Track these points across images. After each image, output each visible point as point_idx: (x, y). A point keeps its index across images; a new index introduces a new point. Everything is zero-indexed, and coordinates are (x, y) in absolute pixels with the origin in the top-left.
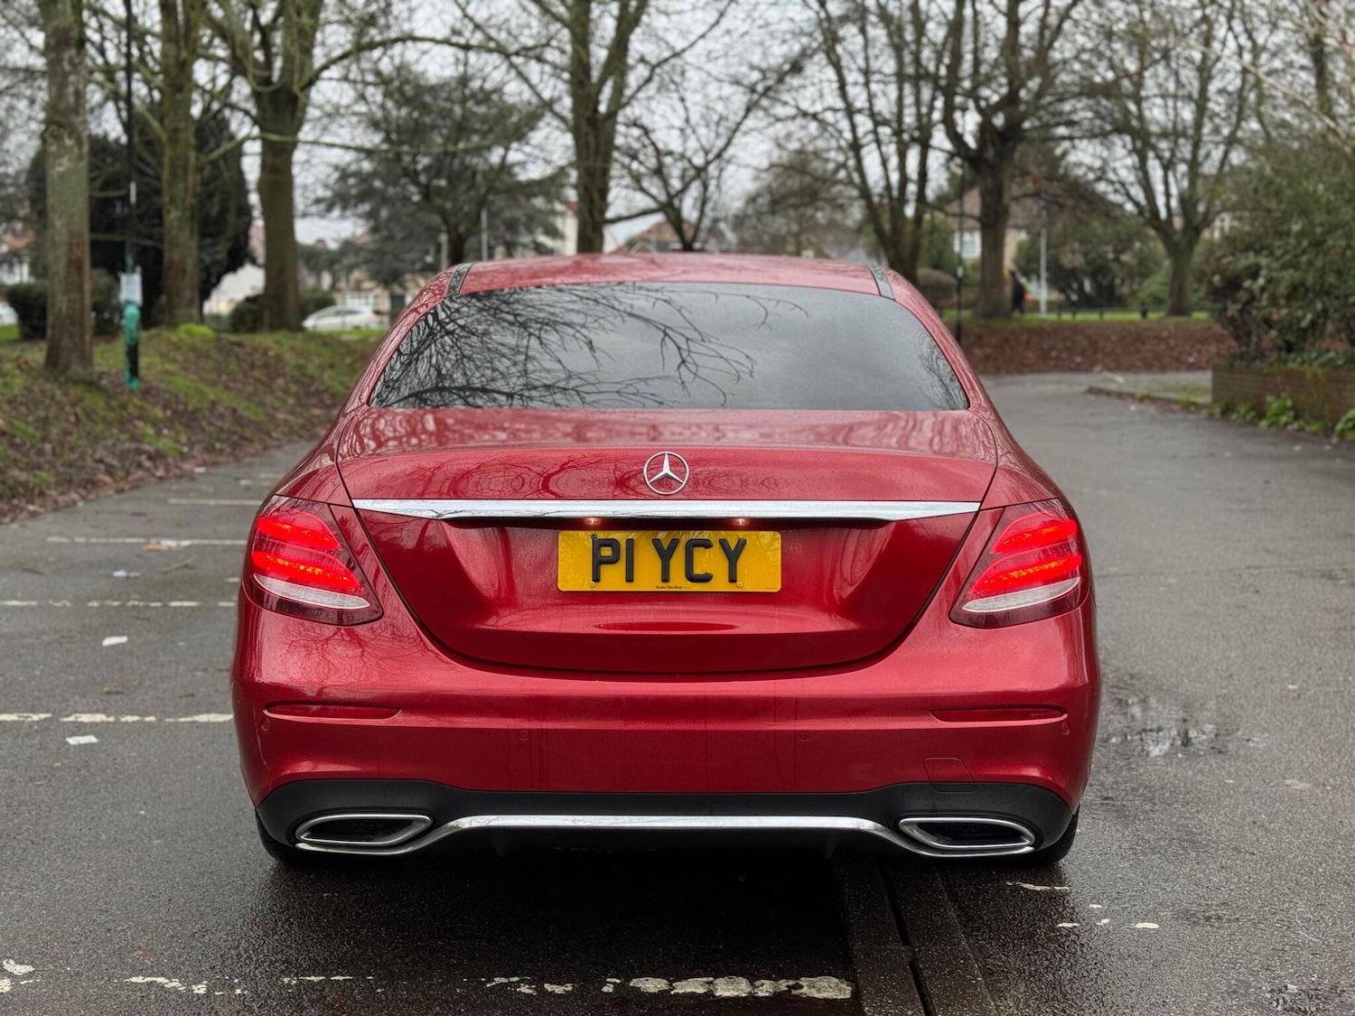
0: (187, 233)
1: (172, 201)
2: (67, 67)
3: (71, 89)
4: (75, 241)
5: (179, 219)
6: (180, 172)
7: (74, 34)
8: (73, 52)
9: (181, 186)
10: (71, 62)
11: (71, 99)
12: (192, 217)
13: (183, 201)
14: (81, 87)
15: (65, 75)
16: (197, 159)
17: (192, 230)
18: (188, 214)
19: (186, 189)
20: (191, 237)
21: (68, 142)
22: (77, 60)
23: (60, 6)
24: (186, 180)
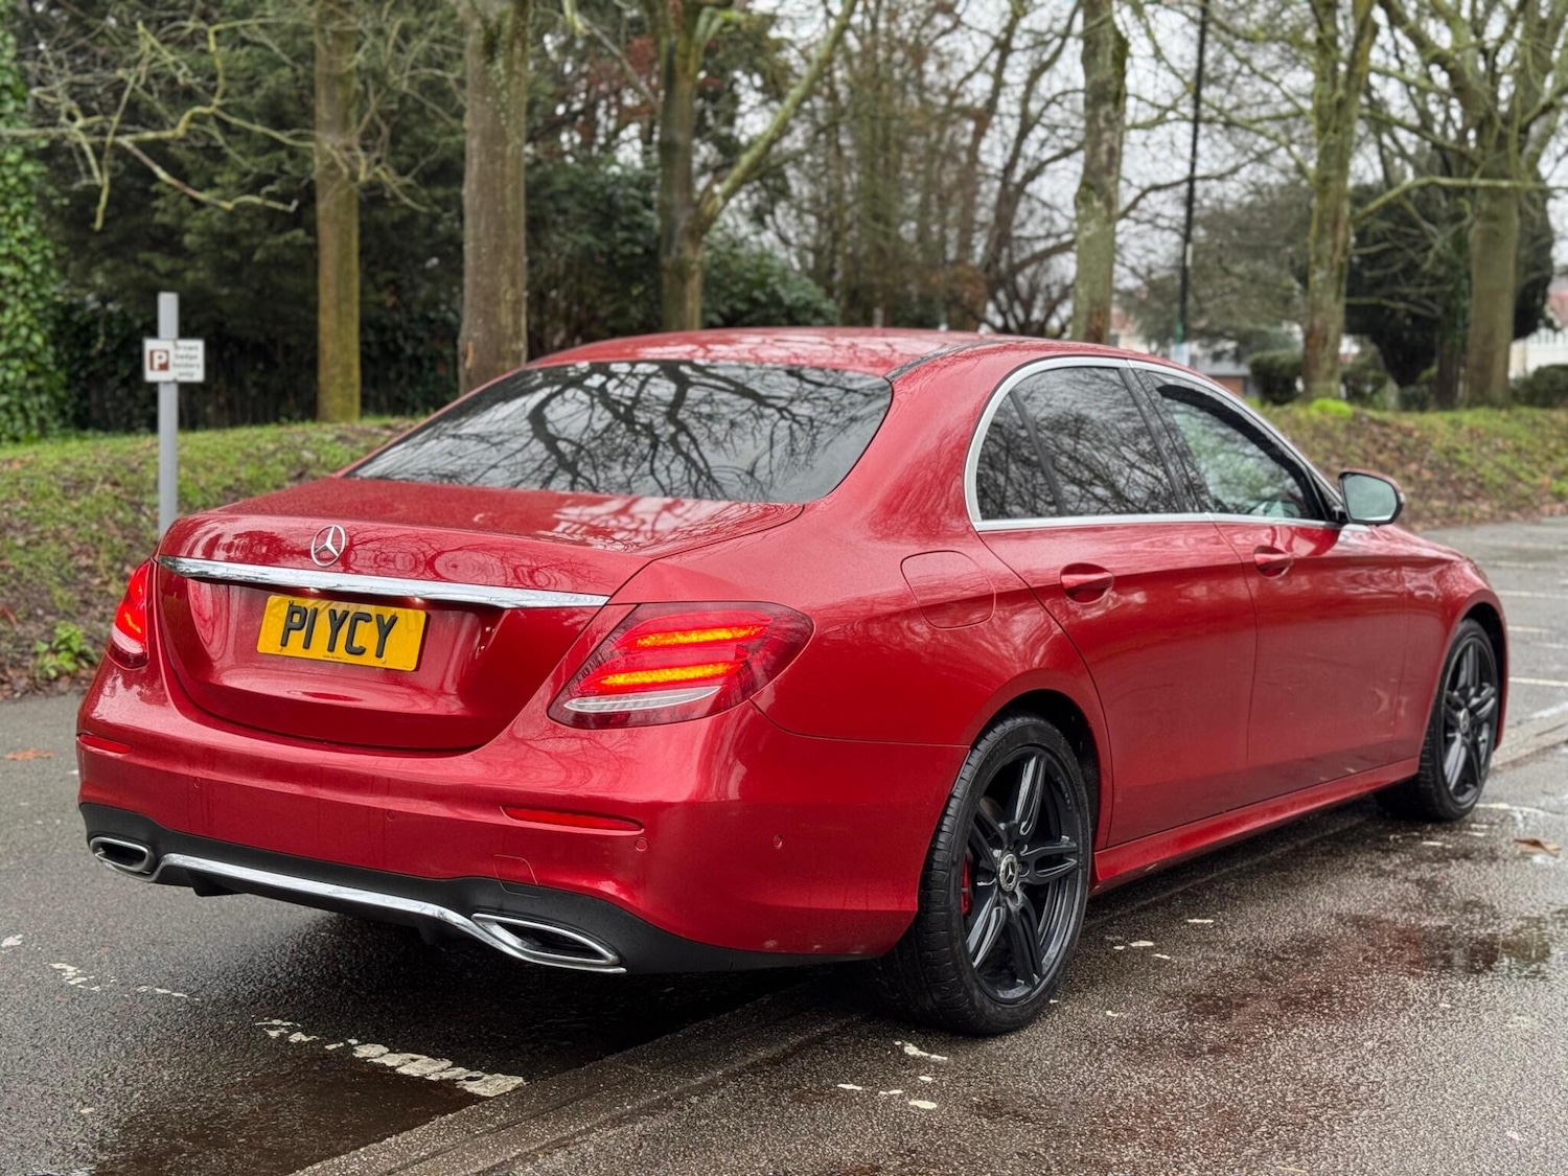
0: (1331, 296)
1: (1319, 260)
2: (1102, 124)
3: (1104, 147)
4: (1095, 309)
5: (1323, 281)
6: (1328, 227)
7: (1112, 88)
8: (1109, 107)
9: (1329, 242)
10: (1108, 120)
11: (1104, 158)
12: (1340, 278)
13: (1331, 259)
14: (1116, 145)
15: (1100, 132)
16: (1352, 212)
17: (1338, 293)
18: (1335, 274)
19: (1335, 247)
20: (1337, 299)
21: (1097, 204)
22: (1113, 116)
23: (1100, 59)
24: (1334, 234)
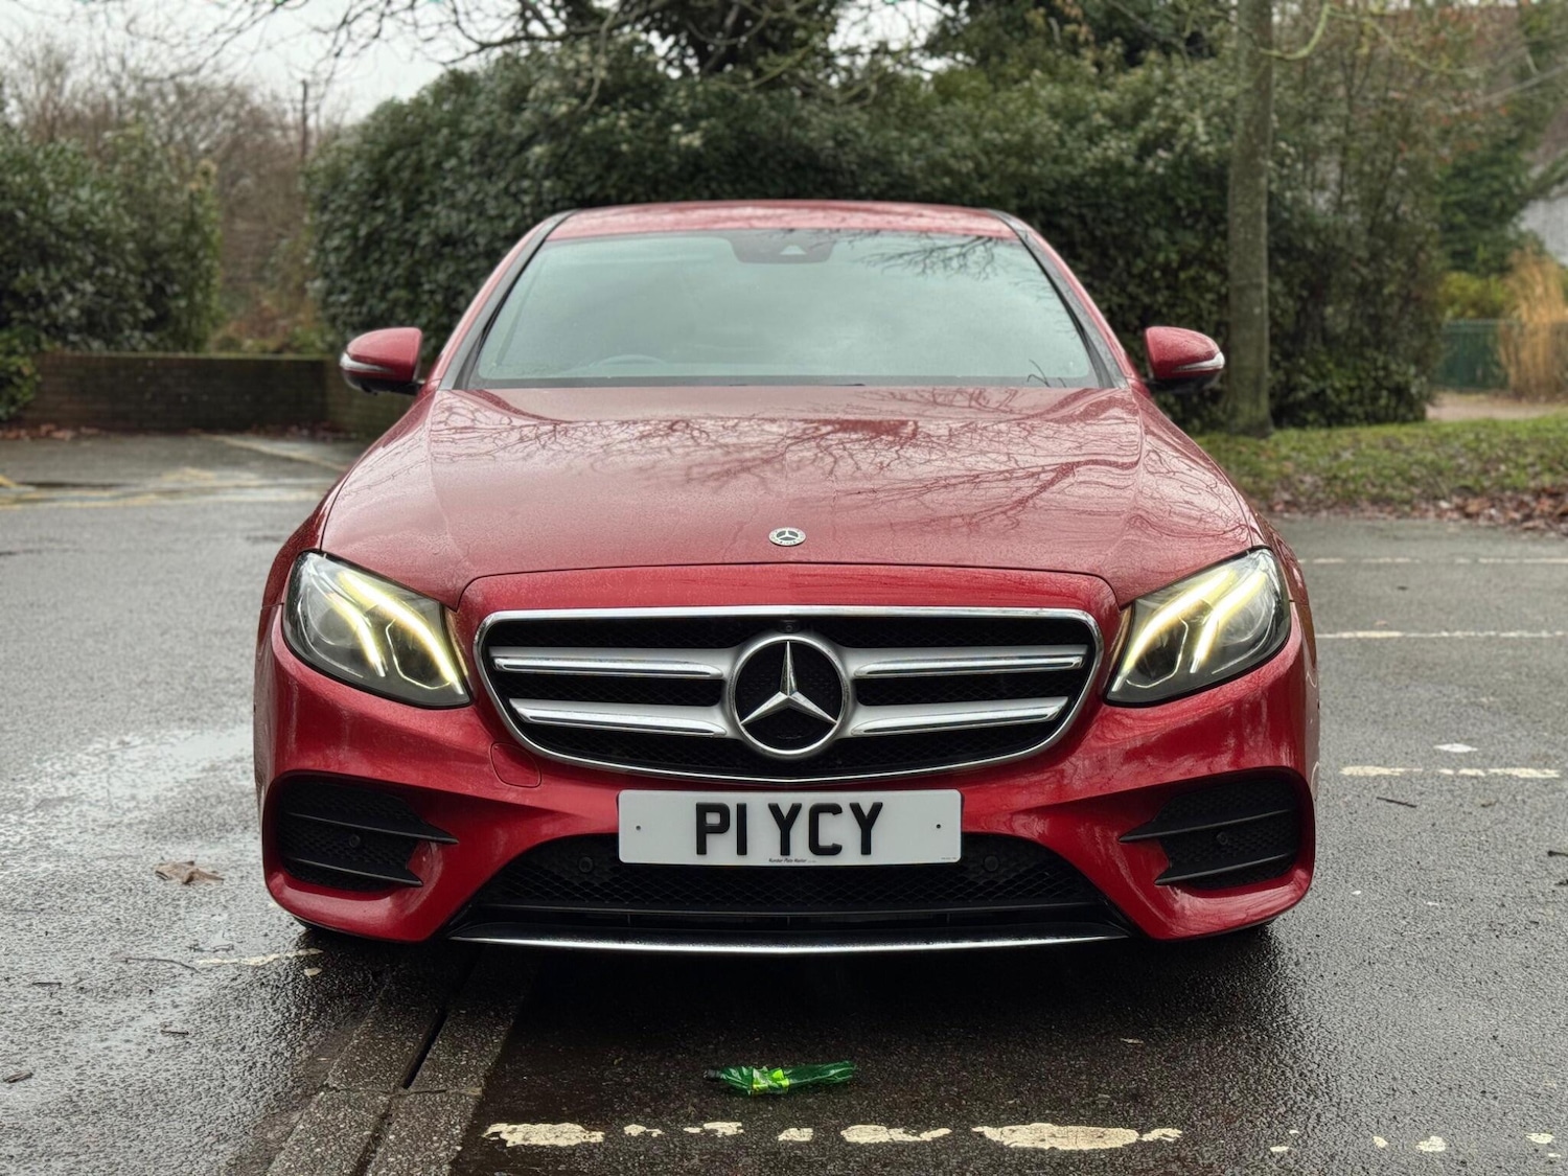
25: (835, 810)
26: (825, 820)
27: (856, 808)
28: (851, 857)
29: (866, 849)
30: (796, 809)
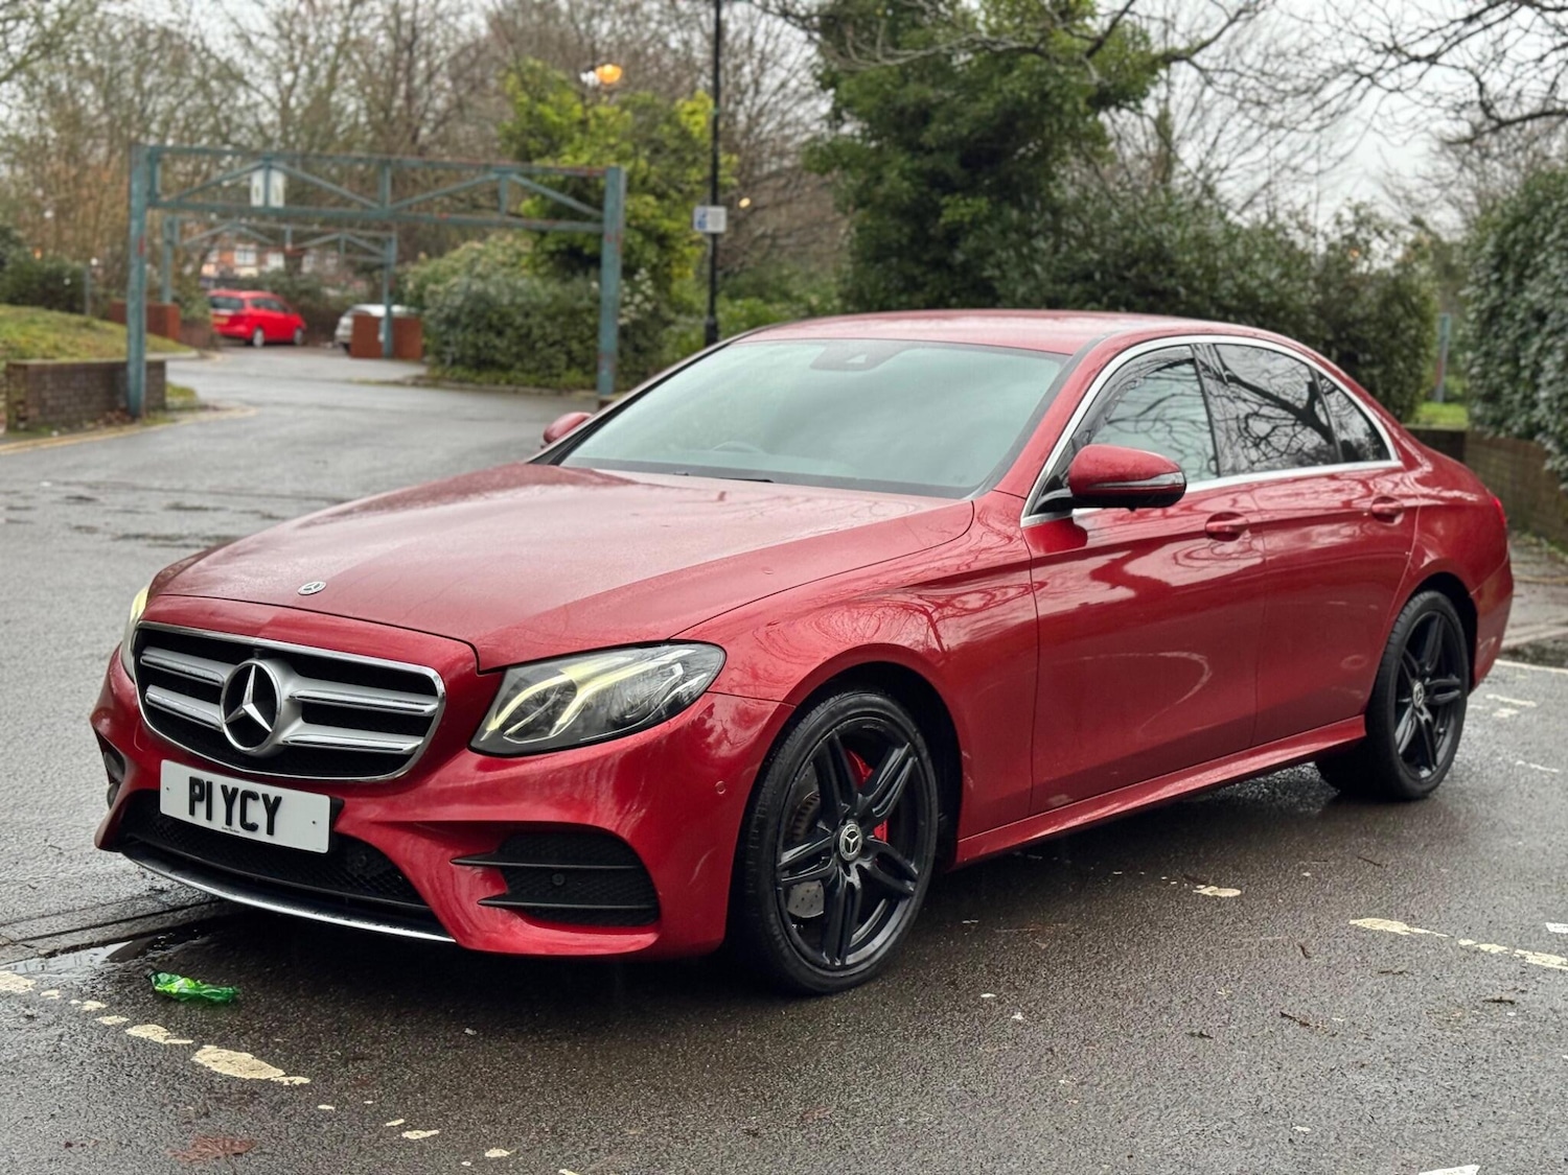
25: (254, 796)
26: (250, 802)
27: (265, 797)
28: (261, 836)
29: (270, 831)
30: (235, 791)
